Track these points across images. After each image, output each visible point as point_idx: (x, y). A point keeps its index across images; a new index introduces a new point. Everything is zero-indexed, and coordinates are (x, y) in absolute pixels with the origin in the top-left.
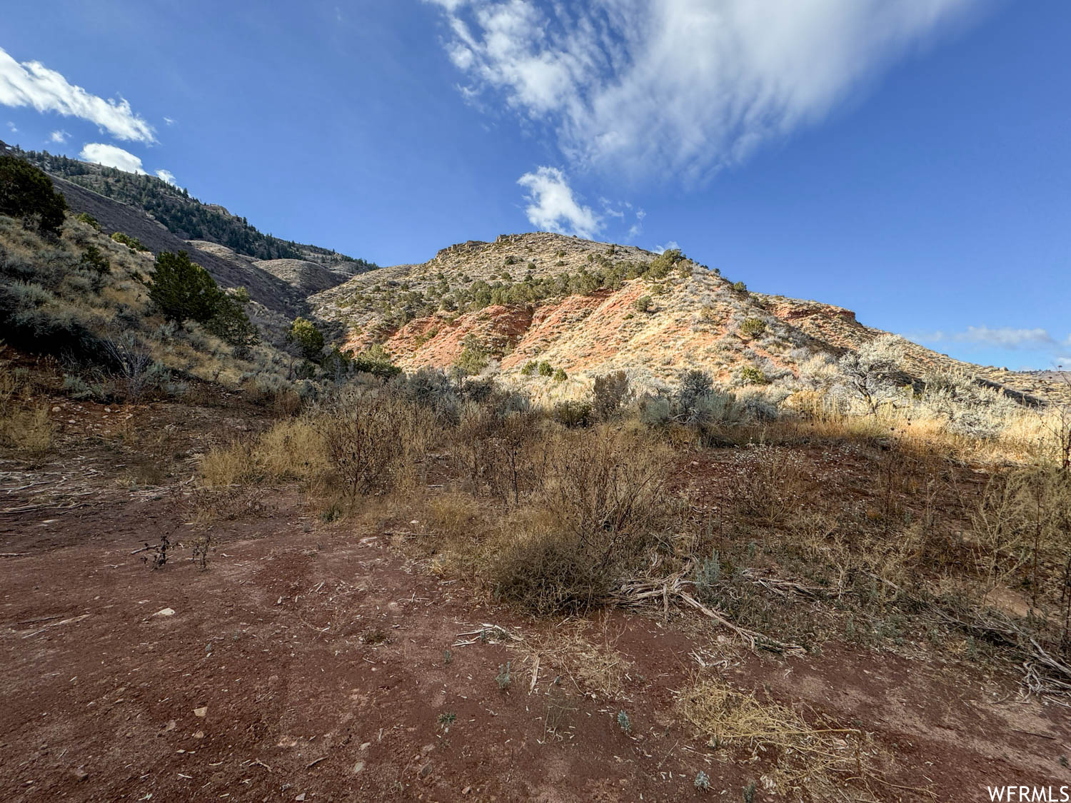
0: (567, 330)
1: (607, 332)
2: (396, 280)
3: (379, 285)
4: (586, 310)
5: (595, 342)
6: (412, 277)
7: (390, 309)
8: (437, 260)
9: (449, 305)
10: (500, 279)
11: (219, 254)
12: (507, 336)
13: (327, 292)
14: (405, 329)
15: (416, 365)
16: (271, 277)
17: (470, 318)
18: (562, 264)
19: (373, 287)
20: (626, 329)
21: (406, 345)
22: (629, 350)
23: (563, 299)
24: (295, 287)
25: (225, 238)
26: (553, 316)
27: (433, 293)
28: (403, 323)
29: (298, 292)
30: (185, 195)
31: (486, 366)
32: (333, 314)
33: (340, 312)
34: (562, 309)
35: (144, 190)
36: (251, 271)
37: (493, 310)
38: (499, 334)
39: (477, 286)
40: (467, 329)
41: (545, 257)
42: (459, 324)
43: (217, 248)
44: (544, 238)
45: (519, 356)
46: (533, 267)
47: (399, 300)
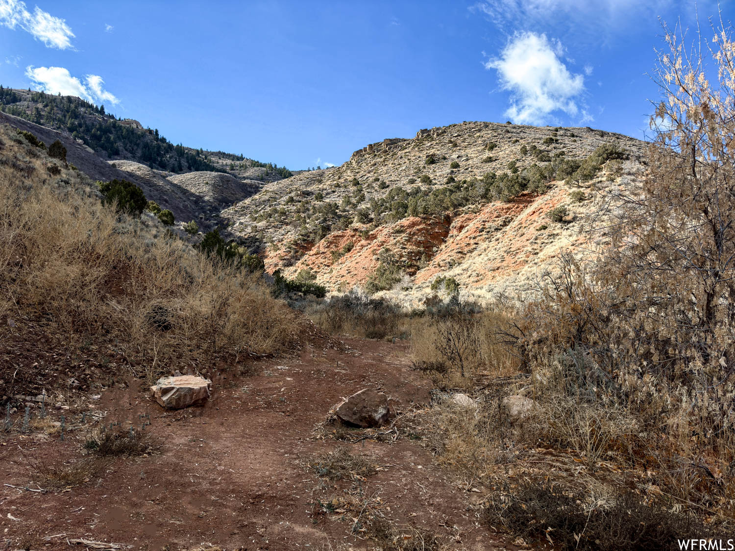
0: (484, 241)
1: (519, 244)
2: (309, 189)
3: (293, 194)
4: (506, 218)
5: (505, 254)
6: (327, 184)
7: (305, 222)
8: (351, 163)
9: (365, 217)
10: (419, 183)
11: (139, 173)
12: (422, 249)
13: (240, 204)
14: (321, 244)
15: (333, 281)
16: (185, 192)
17: (385, 231)
18: (490, 160)
19: (286, 198)
20: (538, 241)
21: (322, 260)
22: (536, 264)
23: (483, 206)
24: (208, 201)
25: (139, 153)
26: (472, 226)
27: (348, 203)
28: (319, 237)
29: (211, 206)
30: (102, 112)
31: (399, 281)
32: (249, 230)
33: (256, 227)
34: (482, 217)
35: (68, 112)
36: (168, 187)
37: (408, 222)
38: (415, 247)
39: (394, 193)
40: (383, 243)
41: (471, 152)
42: (374, 237)
43: (136, 167)
44: (471, 128)
45: (433, 269)
46: (456, 166)
47: (314, 213)
